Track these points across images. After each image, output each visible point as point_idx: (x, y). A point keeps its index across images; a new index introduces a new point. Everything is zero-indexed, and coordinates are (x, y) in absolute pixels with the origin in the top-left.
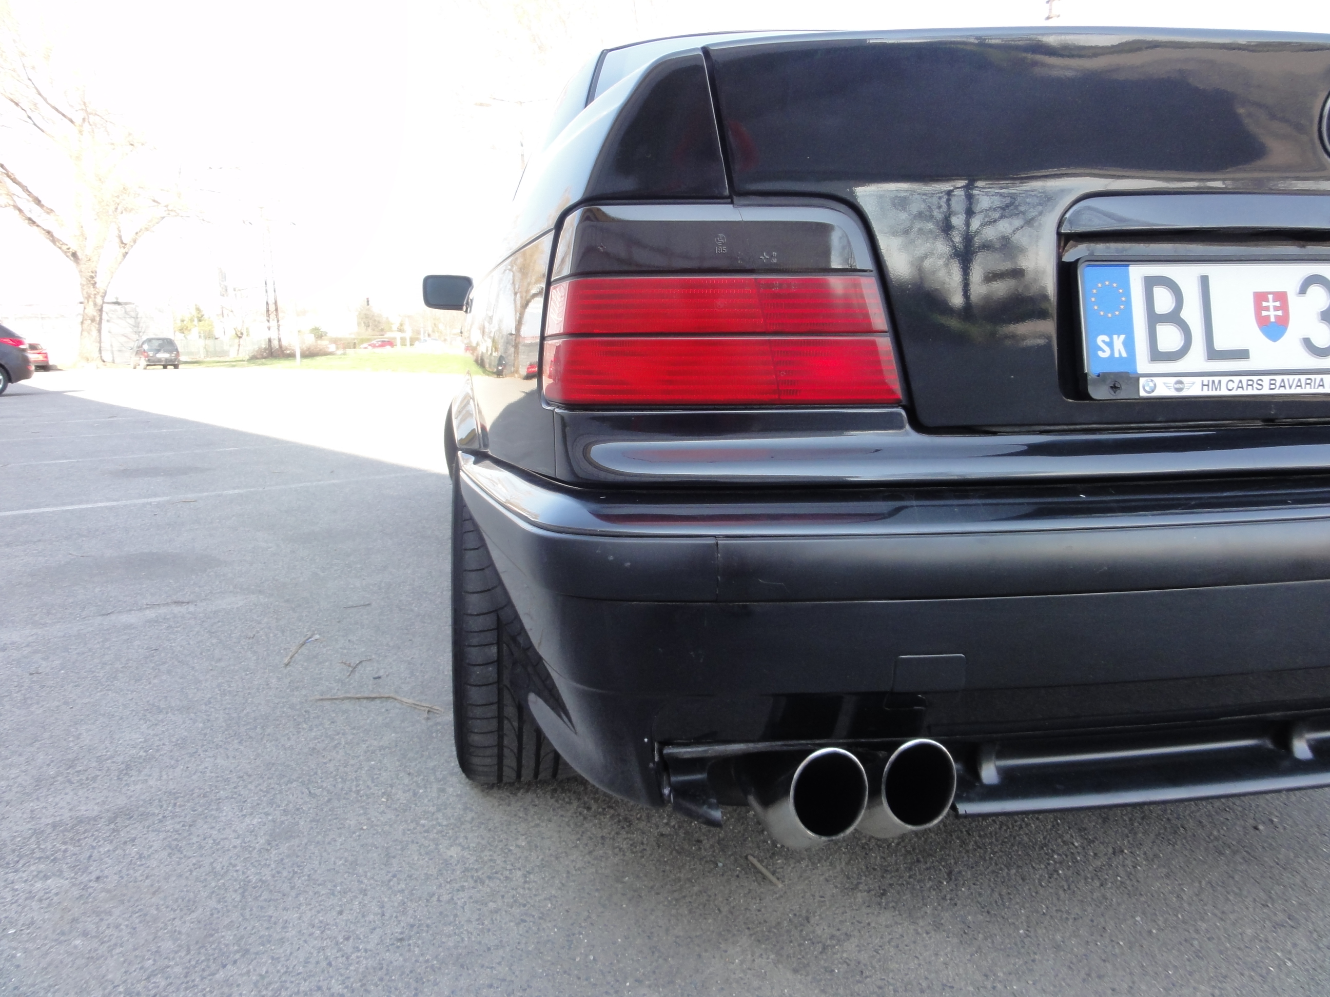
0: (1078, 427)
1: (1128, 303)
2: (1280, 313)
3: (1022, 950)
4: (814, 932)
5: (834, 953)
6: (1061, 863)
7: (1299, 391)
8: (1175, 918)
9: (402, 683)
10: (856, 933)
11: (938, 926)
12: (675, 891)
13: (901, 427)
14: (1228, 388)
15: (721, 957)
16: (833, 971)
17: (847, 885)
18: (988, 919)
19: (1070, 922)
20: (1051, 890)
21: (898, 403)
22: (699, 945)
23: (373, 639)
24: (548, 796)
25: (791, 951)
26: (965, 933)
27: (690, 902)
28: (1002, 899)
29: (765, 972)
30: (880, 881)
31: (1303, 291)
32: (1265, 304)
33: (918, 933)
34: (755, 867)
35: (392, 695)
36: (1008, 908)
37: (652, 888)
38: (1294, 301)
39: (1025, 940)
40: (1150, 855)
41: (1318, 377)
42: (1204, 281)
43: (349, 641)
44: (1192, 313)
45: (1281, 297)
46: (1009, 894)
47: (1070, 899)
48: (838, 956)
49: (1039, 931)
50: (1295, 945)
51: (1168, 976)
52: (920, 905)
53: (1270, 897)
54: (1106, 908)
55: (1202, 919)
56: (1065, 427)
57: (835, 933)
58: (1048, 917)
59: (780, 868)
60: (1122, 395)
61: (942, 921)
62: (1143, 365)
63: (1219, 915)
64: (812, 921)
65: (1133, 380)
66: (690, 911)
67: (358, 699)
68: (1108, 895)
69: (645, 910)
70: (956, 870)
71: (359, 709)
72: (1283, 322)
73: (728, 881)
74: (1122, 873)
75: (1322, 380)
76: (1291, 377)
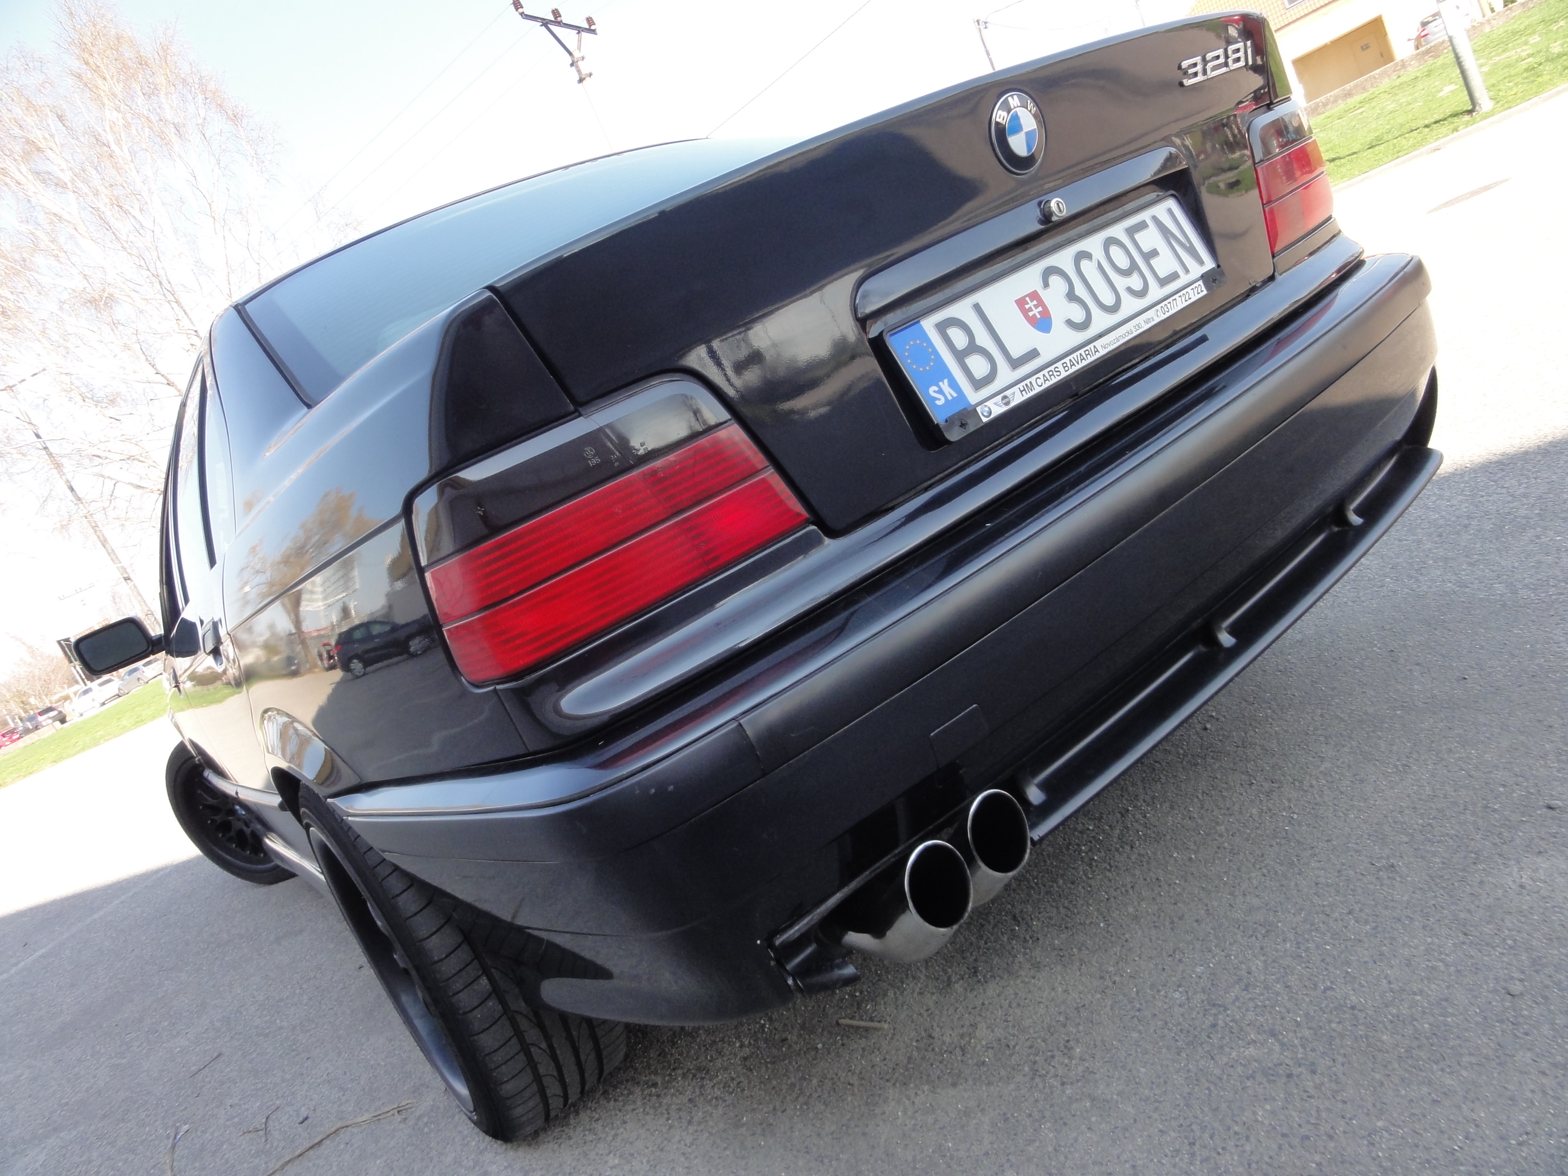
0: (950, 470)
1: (935, 352)
2: (1040, 309)
3: (1113, 939)
4: (944, 1043)
5: (975, 1047)
6: (1090, 850)
7: (1084, 363)
8: (1200, 836)
9: (339, 1106)
10: (979, 1019)
11: (1037, 966)
12: (798, 1097)
13: (820, 542)
14: (1040, 384)
15: (884, 1121)
16: (984, 1063)
17: (941, 987)
18: (1070, 933)
19: (1131, 891)
20: (1099, 877)
21: (809, 522)
22: (856, 1126)
23: (260, 1086)
24: (603, 1102)
25: (939, 1072)
26: (1062, 956)
27: (819, 1097)
28: (1068, 909)
29: (930, 1105)
30: (964, 963)
31: (1046, 285)
32: (1027, 307)
33: (1027, 983)
34: (852, 1027)
35: (339, 1125)
36: (1078, 913)
37: (774, 1109)
38: (1042, 293)
39: (1110, 929)
40: (1148, 798)
41: (1091, 346)
42: (977, 308)
43: (231, 1106)
44: (983, 339)
45: (1034, 295)
46: (1071, 902)
47: (1118, 874)
48: (979, 1047)
49: (1114, 915)
50: (1289, 800)
51: (1225, 884)
52: (1011, 959)
53: (1250, 775)
54: (1148, 863)
55: (1217, 823)
56: (941, 475)
57: (961, 1031)
58: (1112, 899)
59: (873, 1012)
60: (971, 428)
61: (1038, 960)
62: (973, 397)
63: (1227, 813)
64: (935, 1034)
65: (971, 412)
66: (826, 1104)
67: (300, 1155)
68: (1142, 852)
69: (785, 1133)
70: (1017, 911)
71: (310, 1164)
72: (1046, 314)
73: (838, 1055)
74: (1140, 828)
75: (1095, 347)
76: (1074, 355)
